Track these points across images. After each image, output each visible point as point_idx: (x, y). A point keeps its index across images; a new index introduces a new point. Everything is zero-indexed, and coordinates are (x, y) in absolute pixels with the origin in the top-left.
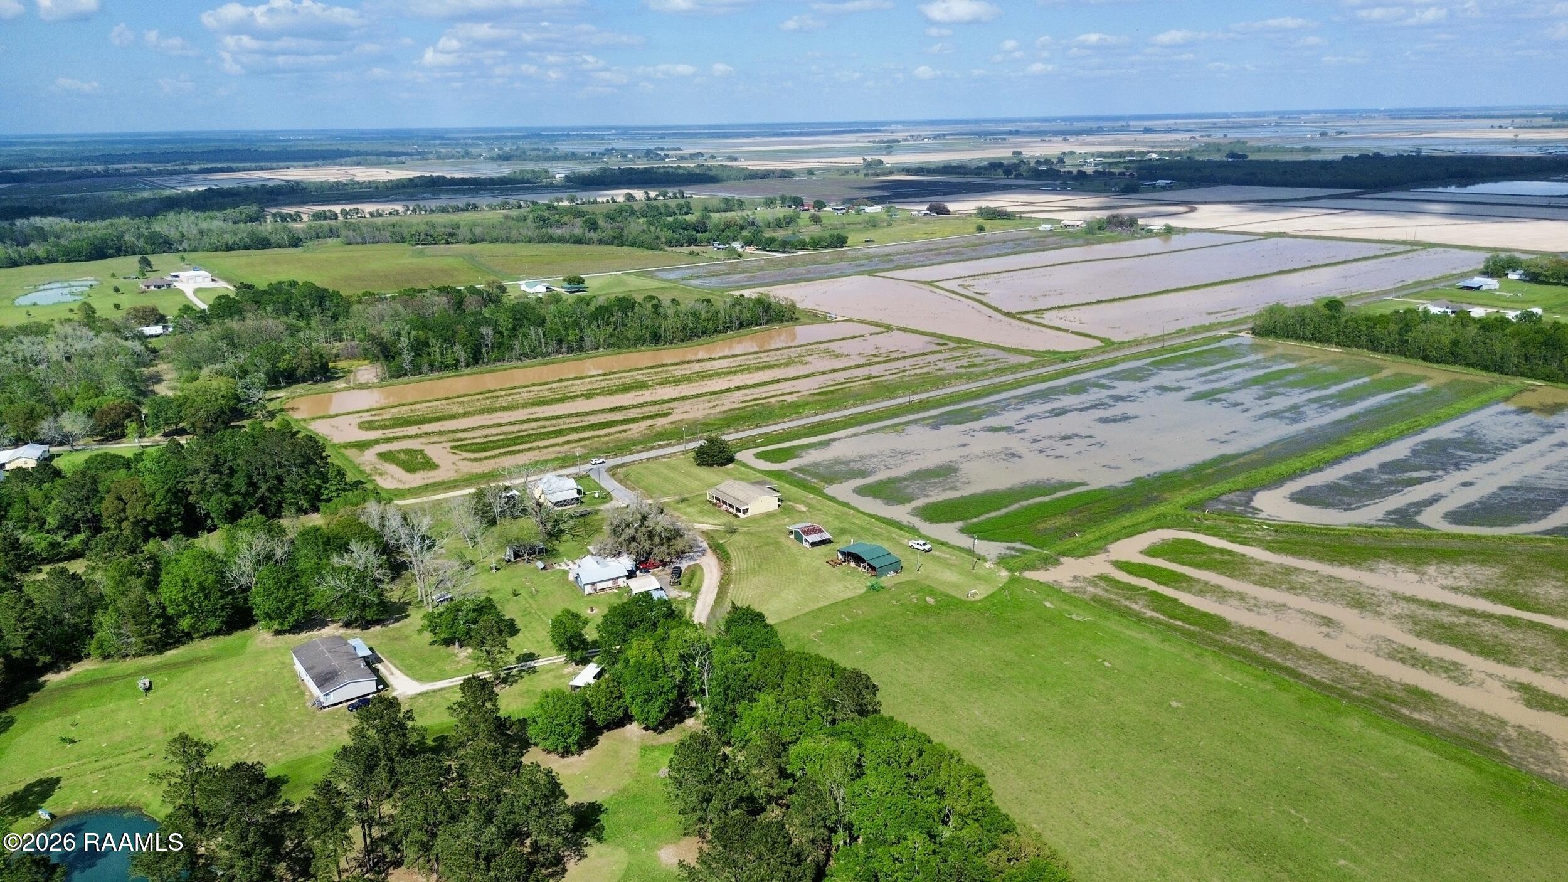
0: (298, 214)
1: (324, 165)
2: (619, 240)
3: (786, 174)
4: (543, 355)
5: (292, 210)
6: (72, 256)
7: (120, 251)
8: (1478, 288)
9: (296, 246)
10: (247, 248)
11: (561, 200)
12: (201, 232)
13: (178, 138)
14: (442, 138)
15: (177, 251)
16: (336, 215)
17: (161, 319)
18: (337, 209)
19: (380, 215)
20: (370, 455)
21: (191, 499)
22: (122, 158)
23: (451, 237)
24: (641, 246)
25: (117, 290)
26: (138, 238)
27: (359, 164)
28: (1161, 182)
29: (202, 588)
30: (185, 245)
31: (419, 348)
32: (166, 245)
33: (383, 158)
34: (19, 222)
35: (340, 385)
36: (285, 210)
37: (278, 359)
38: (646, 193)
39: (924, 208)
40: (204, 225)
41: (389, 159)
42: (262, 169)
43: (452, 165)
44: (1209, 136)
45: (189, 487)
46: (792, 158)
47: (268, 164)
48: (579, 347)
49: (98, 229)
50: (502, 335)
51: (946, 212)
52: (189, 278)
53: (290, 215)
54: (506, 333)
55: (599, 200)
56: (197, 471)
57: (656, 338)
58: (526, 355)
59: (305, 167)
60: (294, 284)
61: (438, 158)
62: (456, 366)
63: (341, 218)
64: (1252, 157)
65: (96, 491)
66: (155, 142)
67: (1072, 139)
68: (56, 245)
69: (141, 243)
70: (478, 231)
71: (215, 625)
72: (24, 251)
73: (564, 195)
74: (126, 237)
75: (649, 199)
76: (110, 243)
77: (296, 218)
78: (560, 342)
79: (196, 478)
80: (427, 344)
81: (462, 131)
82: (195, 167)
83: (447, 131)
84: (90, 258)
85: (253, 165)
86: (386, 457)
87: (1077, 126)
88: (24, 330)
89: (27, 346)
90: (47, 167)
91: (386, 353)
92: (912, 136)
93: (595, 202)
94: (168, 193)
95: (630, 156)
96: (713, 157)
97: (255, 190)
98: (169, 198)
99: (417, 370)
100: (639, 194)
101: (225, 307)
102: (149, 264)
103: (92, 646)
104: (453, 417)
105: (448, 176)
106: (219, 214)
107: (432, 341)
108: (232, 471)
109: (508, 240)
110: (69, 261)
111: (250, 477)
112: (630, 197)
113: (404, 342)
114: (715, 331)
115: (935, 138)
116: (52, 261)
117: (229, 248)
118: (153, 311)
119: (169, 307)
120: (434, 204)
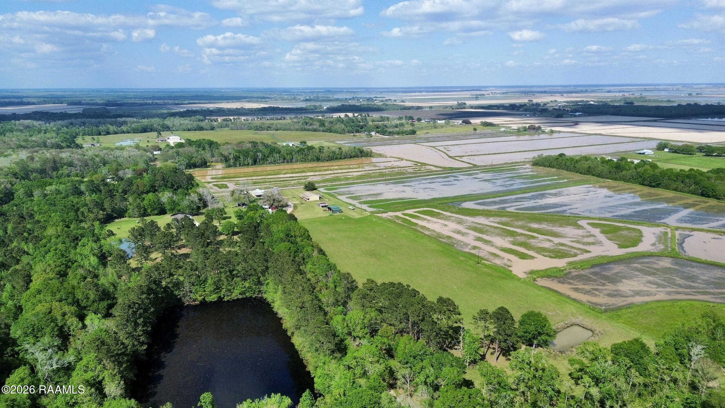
0: (217, 119)
1: (235, 102)
2: (330, 131)
3: (419, 108)
4: (278, 163)
5: (215, 118)
6: (135, 131)
7: (152, 130)
8: (644, 153)
9: (213, 130)
10: (195, 130)
11: (319, 116)
12: (181, 124)
13: (182, 91)
14: (288, 92)
15: (171, 130)
16: (231, 120)
17: (160, 149)
18: (232, 118)
19: (248, 120)
20: (211, 185)
21: (156, 188)
22: (159, 98)
23: (268, 128)
24: (337, 133)
25: (148, 141)
26: (158, 126)
27: (249, 102)
28: (577, 114)
29: (154, 202)
30: (174, 129)
31: (237, 158)
32: (167, 128)
33: (259, 99)
34: (118, 119)
35: (209, 169)
36: (212, 118)
37: (191, 159)
38: (354, 114)
39: (460, 122)
40: (182, 122)
41: (262, 100)
42: (211, 103)
43: (287, 103)
44: (633, 94)
45: (156, 185)
46: (428, 101)
47: (214, 101)
48: (291, 161)
49: (145, 122)
50: (265, 156)
51: (470, 123)
52: (172, 139)
53: (214, 120)
54: (266, 155)
55: (334, 117)
56: (158, 180)
57: (318, 160)
58: (272, 163)
59: (228, 102)
60: (204, 140)
61: (282, 100)
62: (248, 165)
63: (233, 121)
64: (636, 104)
65: (132, 183)
66: (172, 92)
67: (565, 95)
68: (130, 127)
69: (159, 127)
70: (279, 126)
71: (156, 212)
72: (119, 129)
73: (320, 115)
74: (155, 125)
75: (354, 116)
76: (149, 127)
77: (216, 121)
78: (284, 159)
79: (158, 182)
80: (240, 158)
81: (298, 89)
82: (186, 102)
83: (291, 89)
84: (141, 132)
85: (208, 101)
86: (214, 185)
87: (579, 89)
88: (117, 148)
89: (118, 153)
90: (130, 101)
91: (226, 160)
92: (492, 93)
93: (332, 117)
94: (174, 111)
95: (361, 100)
96: (395, 101)
97: (205, 110)
98: (173, 113)
99: (235, 166)
100: (350, 115)
101: (180, 145)
102: (160, 134)
103: (127, 214)
104: (240, 177)
105: (280, 107)
106: (188, 118)
107: (241, 156)
108: (167, 182)
109: (290, 130)
110: (134, 133)
111: (172, 183)
112: (347, 116)
113: (231, 156)
114: (340, 158)
115: (503, 94)
116: (129, 133)
117: (189, 130)
118: (158, 146)
119: (162, 146)
120: (268, 117)
